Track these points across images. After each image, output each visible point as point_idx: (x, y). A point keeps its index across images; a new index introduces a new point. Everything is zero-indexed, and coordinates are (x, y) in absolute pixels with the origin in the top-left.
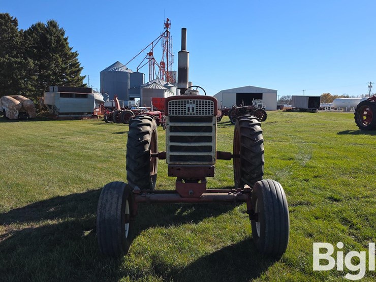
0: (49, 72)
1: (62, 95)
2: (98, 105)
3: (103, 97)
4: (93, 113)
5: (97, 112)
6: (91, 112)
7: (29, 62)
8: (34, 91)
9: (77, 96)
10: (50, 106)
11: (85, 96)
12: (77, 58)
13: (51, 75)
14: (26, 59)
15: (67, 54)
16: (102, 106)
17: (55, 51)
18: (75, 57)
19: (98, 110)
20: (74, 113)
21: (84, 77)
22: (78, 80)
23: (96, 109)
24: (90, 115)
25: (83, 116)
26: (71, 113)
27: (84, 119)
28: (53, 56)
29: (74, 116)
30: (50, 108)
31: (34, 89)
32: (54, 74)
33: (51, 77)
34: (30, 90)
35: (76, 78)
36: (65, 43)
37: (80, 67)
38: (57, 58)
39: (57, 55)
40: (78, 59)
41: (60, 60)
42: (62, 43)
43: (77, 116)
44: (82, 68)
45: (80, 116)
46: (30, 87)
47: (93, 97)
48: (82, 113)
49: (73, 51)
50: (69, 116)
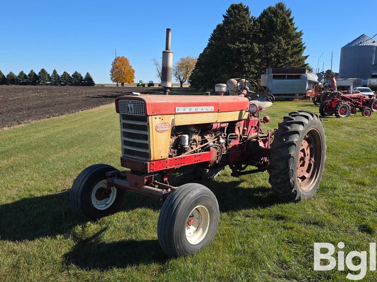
0: (271, 54)
1: (275, 77)
2: (312, 85)
3: (317, 78)
4: (305, 94)
5: (309, 93)
6: (303, 93)
7: (254, 47)
8: (256, 74)
9: (290, 77)
10: (265, 87)
11: (298, 77)
12: (301, 37)
13: (273, 57)
14: (251, 44)
15: (291, 34)
16: (316, 86)
17: (279, 33)
18: (299, 37)
19: (310, 91)
20: (285, 95)
21: (307, 57)
22: (299, 60)
23: (308, 90)
24: (302, 97)
25: (294, 97)
26: (283, 95)
27: (295, 100)
28: (277, 38)
29: (285, 97)
30: (265, 89)
31: (256, 72)
32: (277, 56)
33: (273, 59)
34: (253, 73)
35: (297, 59)
36: (289, 24)
37: (304, 46)
38: (280, 39)
39: (281, 38)
40: (302, 39)
41: (283, 42)
42: (287, 24)
43: (288, 97)
44: (305, 48)
45: (291, 97)
46: (253, 69)
47: (306, 78)
48: (294, 95)
49: (298, 31)
50: (280, 97)
